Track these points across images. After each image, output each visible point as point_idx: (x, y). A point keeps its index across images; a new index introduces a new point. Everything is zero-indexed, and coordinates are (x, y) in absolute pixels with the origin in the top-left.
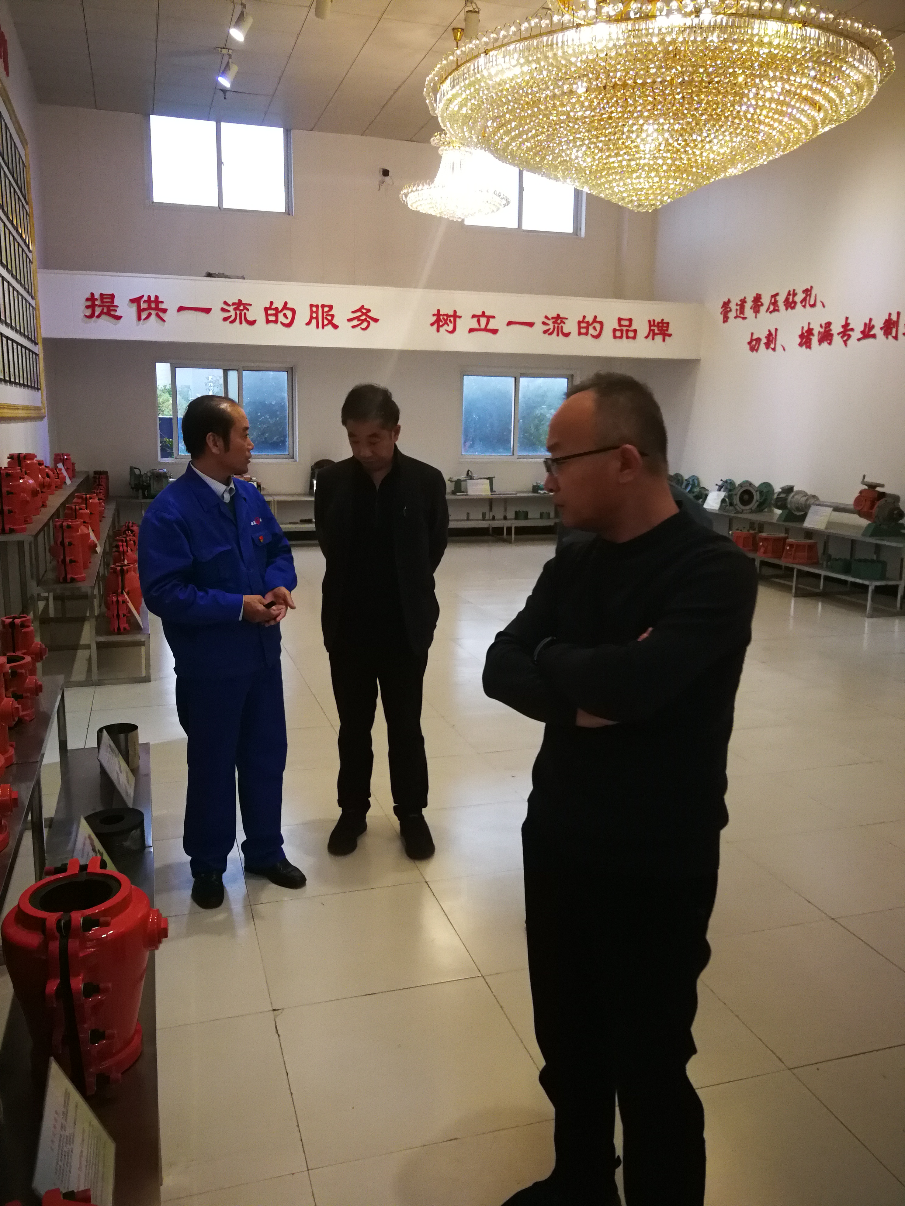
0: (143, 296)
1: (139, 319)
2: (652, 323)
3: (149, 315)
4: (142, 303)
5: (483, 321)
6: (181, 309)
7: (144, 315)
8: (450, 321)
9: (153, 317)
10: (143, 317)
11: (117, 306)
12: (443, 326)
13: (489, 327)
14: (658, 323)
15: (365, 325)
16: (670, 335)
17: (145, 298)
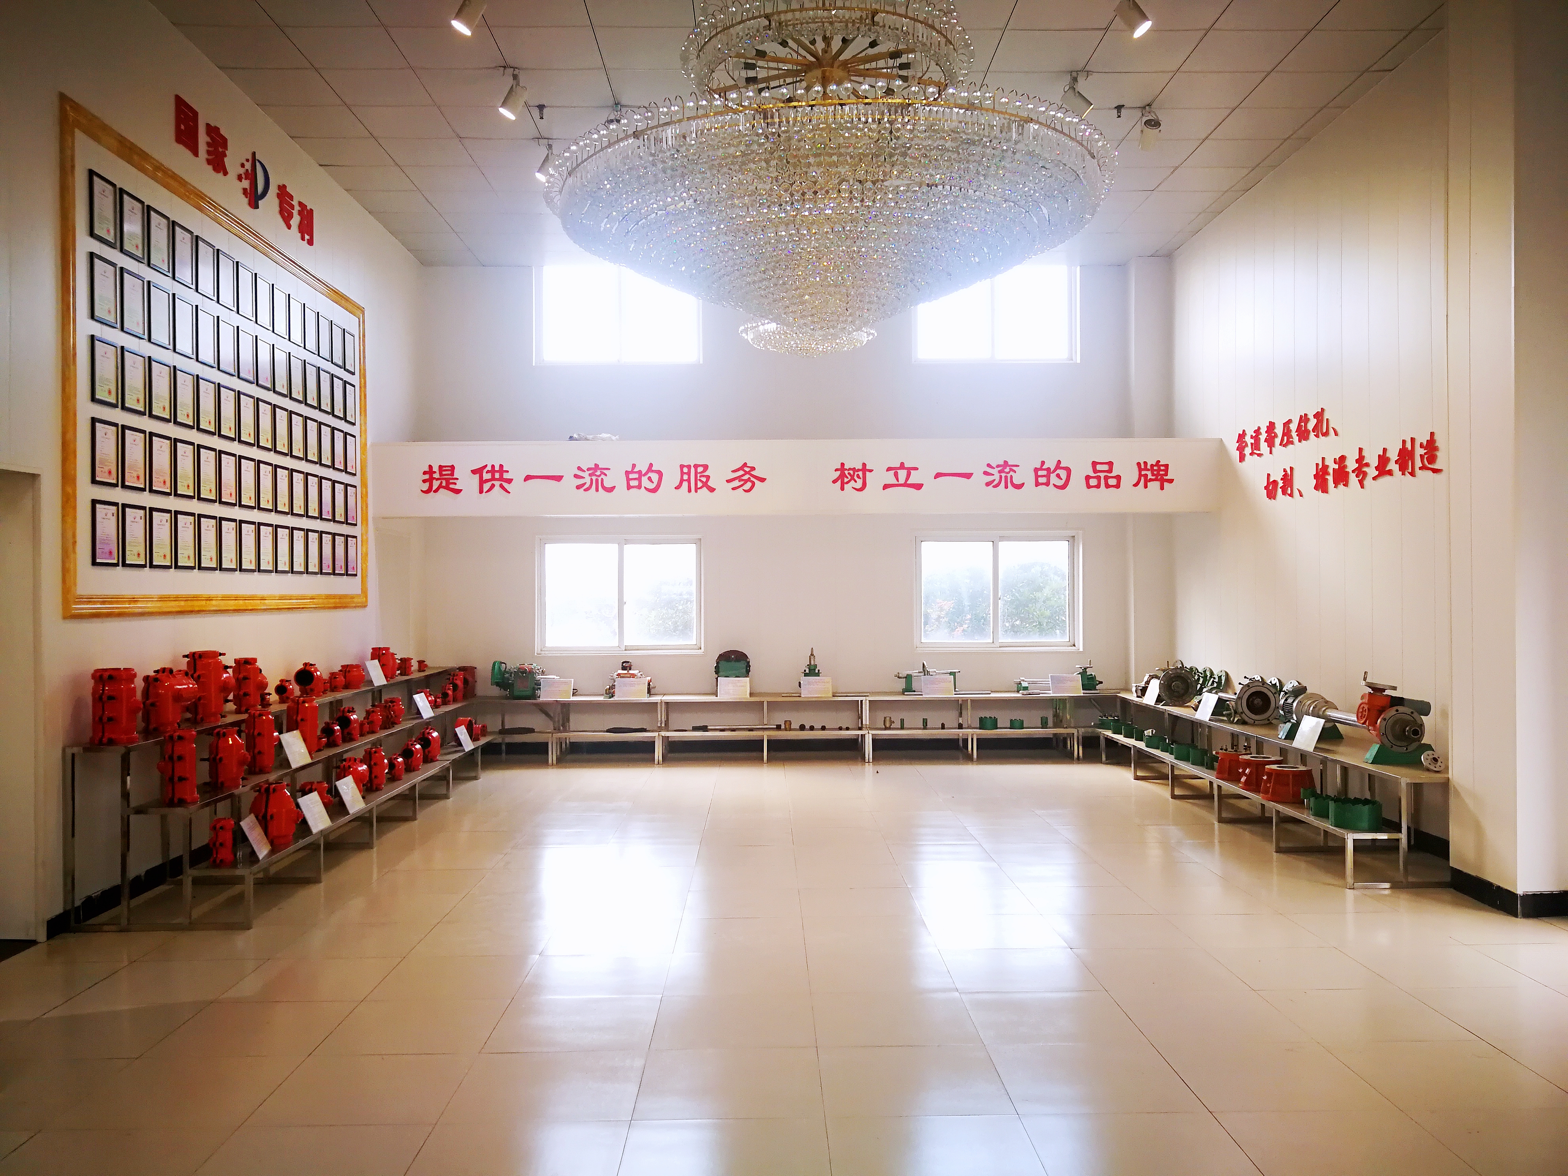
0: (486, 466)
1: (481, 492)
2: (1143, 467)
3: (493, 486)
4: (484, 474)
5: (902, 474)
6: (528, 478)
7: (486, 486)
8: (858, 476)
9: (497, 488)
10: (485, 490)
11: (457, 479)
12: (847, 483)
13: (909, 482)
14: (1152, 466)
15: (749, 485)
16: (1171, 481)
17: (489, 468)
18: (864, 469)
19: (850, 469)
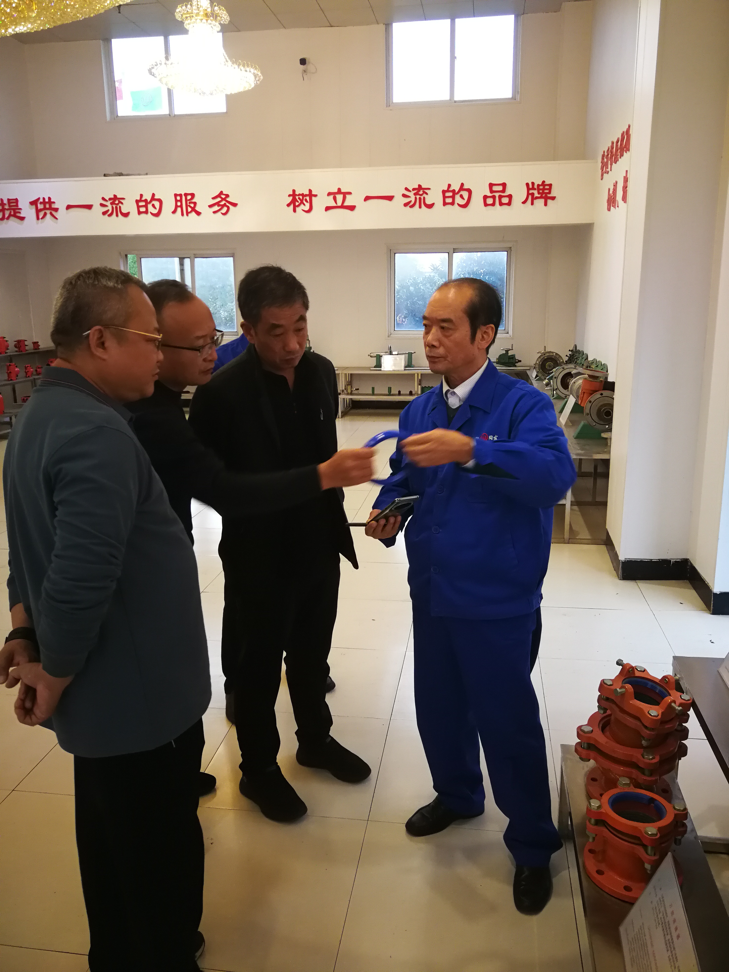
0: (39, 199)
1: (38, 218)
2: (531, 186)
3: (45, 214)
4: (39, 205)
5: (340, 198)
6: (69, 207)
7: (41, 215)
8: (307, 201)
9: (48, 215)
10: (41, 217)
11: (21, 209)
12: (299, 206)
13: (346, 204)
14: (538, 185)
15: (225, 209)
16: (553, 198)
17: (41, 200)
18: (311, 195)
19: (299, 195)
